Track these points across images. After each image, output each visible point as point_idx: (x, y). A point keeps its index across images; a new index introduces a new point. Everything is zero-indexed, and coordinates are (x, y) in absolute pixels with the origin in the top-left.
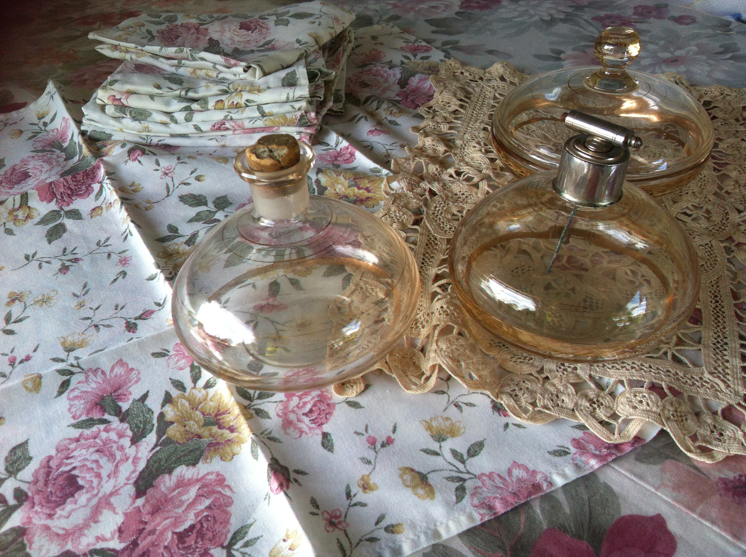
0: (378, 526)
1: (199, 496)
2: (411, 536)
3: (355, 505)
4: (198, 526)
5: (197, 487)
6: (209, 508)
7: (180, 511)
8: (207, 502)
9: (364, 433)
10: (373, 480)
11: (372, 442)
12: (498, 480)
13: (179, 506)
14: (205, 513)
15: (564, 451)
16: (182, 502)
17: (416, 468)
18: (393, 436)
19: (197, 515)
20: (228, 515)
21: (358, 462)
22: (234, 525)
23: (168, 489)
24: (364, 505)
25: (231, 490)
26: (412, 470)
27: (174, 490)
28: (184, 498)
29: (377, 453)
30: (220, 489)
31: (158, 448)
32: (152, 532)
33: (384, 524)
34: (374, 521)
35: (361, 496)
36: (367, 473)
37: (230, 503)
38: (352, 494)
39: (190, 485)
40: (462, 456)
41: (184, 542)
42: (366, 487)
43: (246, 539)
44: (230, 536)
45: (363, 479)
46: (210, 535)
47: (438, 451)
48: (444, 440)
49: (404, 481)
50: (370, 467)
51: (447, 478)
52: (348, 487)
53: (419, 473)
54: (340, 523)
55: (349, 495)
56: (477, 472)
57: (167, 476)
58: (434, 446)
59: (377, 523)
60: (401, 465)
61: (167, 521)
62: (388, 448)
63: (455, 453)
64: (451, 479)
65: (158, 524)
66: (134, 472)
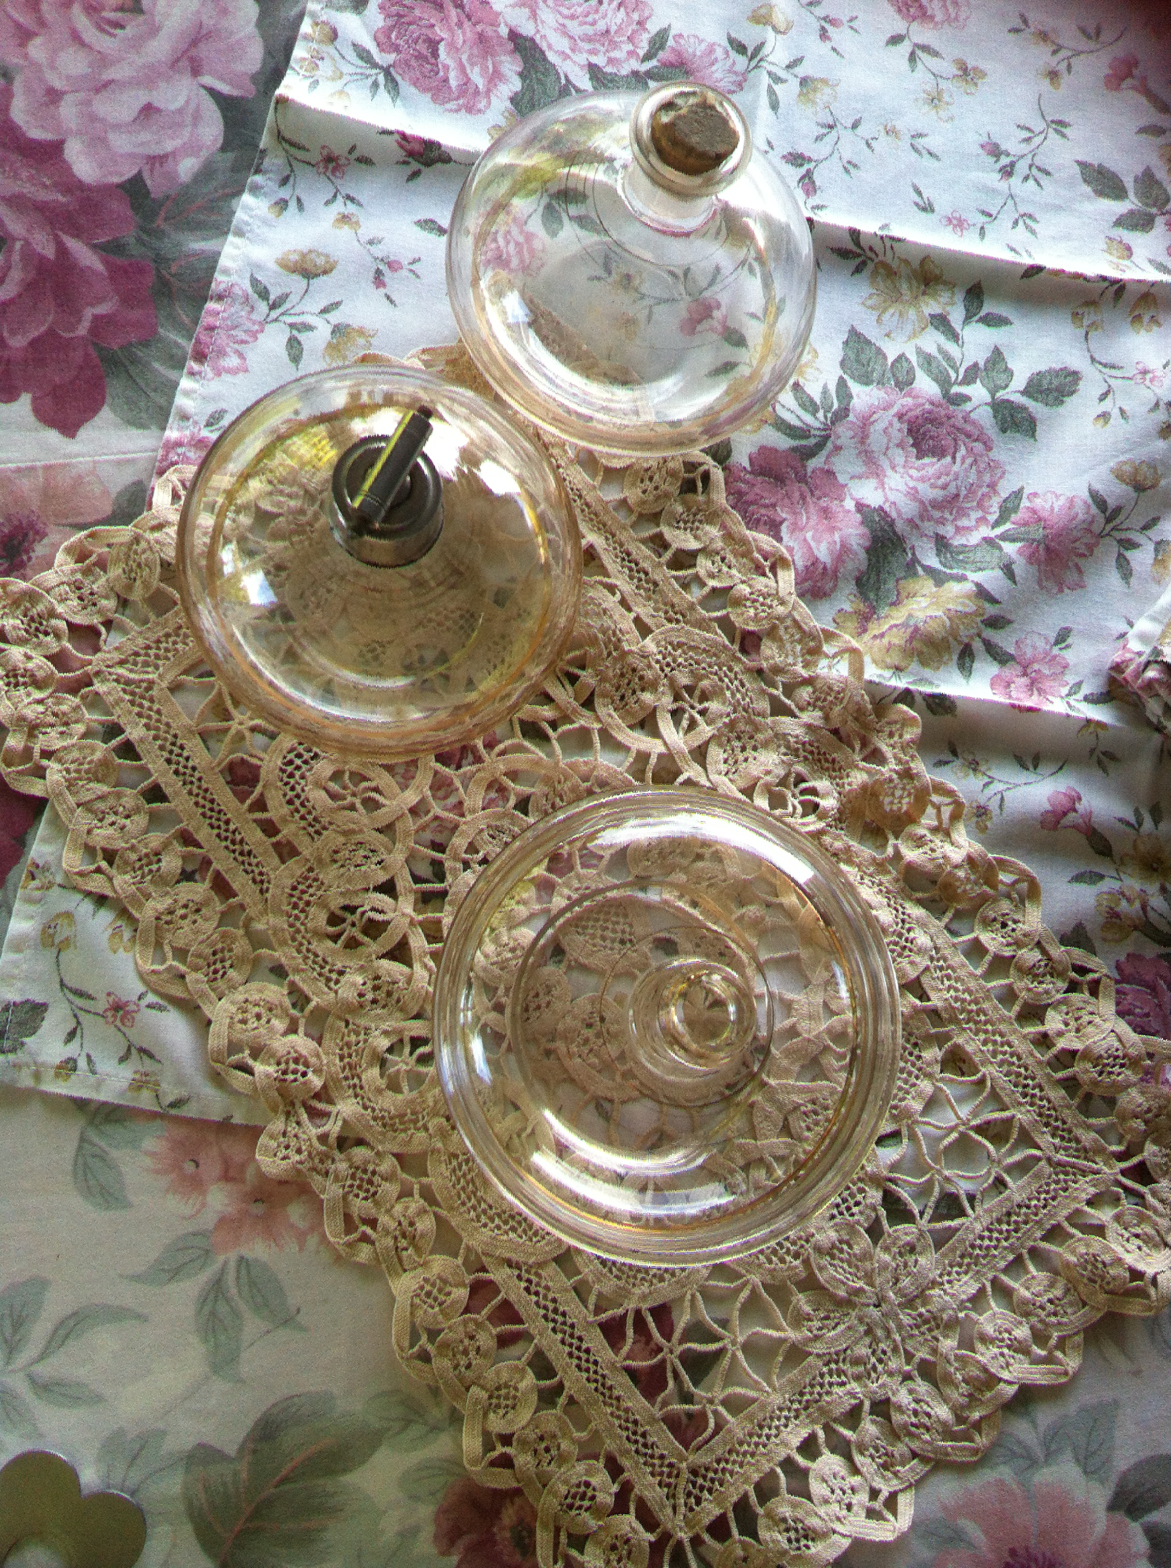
0: (294, 199)
1: (468, 81)
2: (257, 212)
3: (335, 196)
4: (433, 61)
5: (481, 87)
6: (446, 80)
7: (464, 58)
8: (453, 83)
9: (413, 267)
10: (346, 230)
11: (393, 266)
12: (243, 336)
13: (469, 59)
14: (441, 74)
15: (212, 424)
16: (472, 65)
17: (324, 278)
18: (382, 291)
19: (446, 68)
20: (425, 90)
21: (380, 235)
22: (405, 86)
23: (501, 62)
24: (327, 203)
25: (451, 110)
26: (325, 272)
27: (494, 66)
28: (477, 69)
29: (376, 259)
30: (461, 102)
31: (563, 81)
32: (460, 24)
33: (293, 204)
34: (303, 197)
35: (339, 206)
36: (359, 232)
37: (435, 99)
38: (348, 203)
39: (490, 82)
40: (299, 331)
41: (424, 41)
42: (345, 219)
43: (382, 87)
44: (398, 78)
45: (357, 223)
46: (413, 62)
47: (326, 316)
48: (333, 332)
49: (319, 254)
50: (364, 239)
51: (287, 295)
52: (360, 205)
53: (317, 275)
54: (326, 168)
55: (349, 198)
56: (268, 327)
57: (519, 69)
58: (335, 317)
59: (299, 200)
60: (339, 267)
61: (461, 42)
62: (372, 274)
63: (308, 327)
64: (283, 298)
65: (464, 34)
66: (550, 47)
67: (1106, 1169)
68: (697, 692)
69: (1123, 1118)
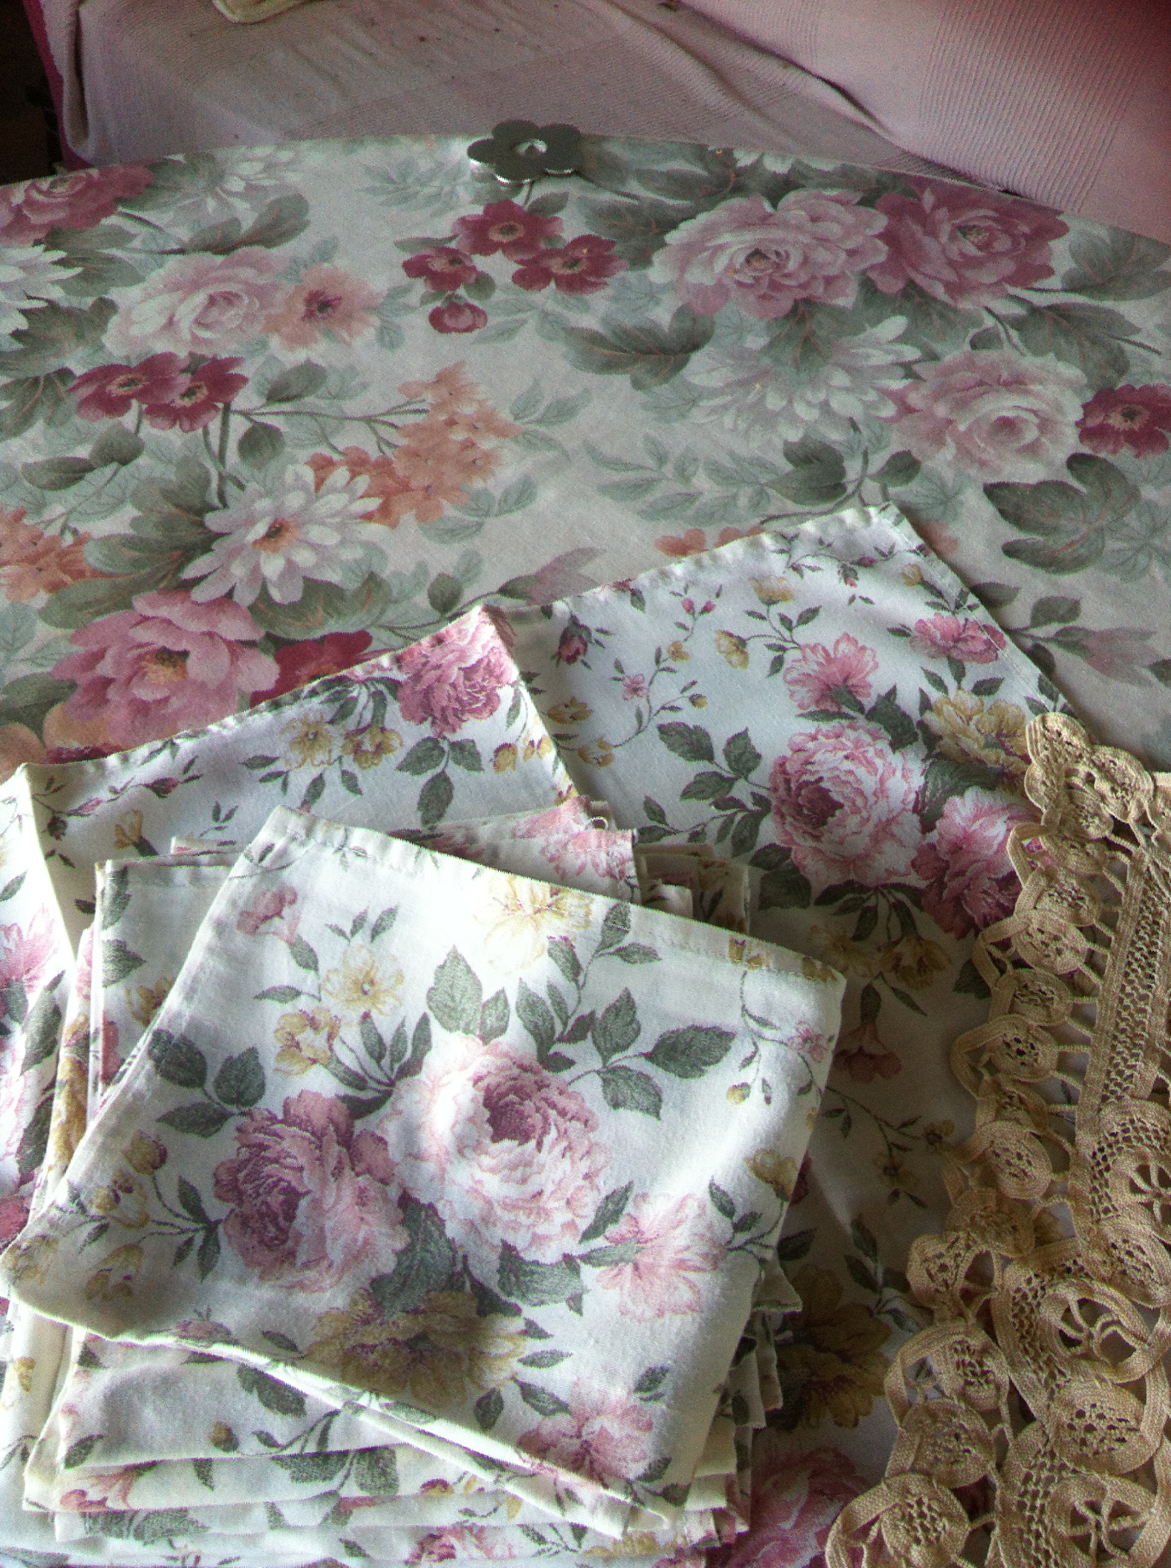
67: (1147, 859)
68: (1079, 1531)
69: (1098, 864)
